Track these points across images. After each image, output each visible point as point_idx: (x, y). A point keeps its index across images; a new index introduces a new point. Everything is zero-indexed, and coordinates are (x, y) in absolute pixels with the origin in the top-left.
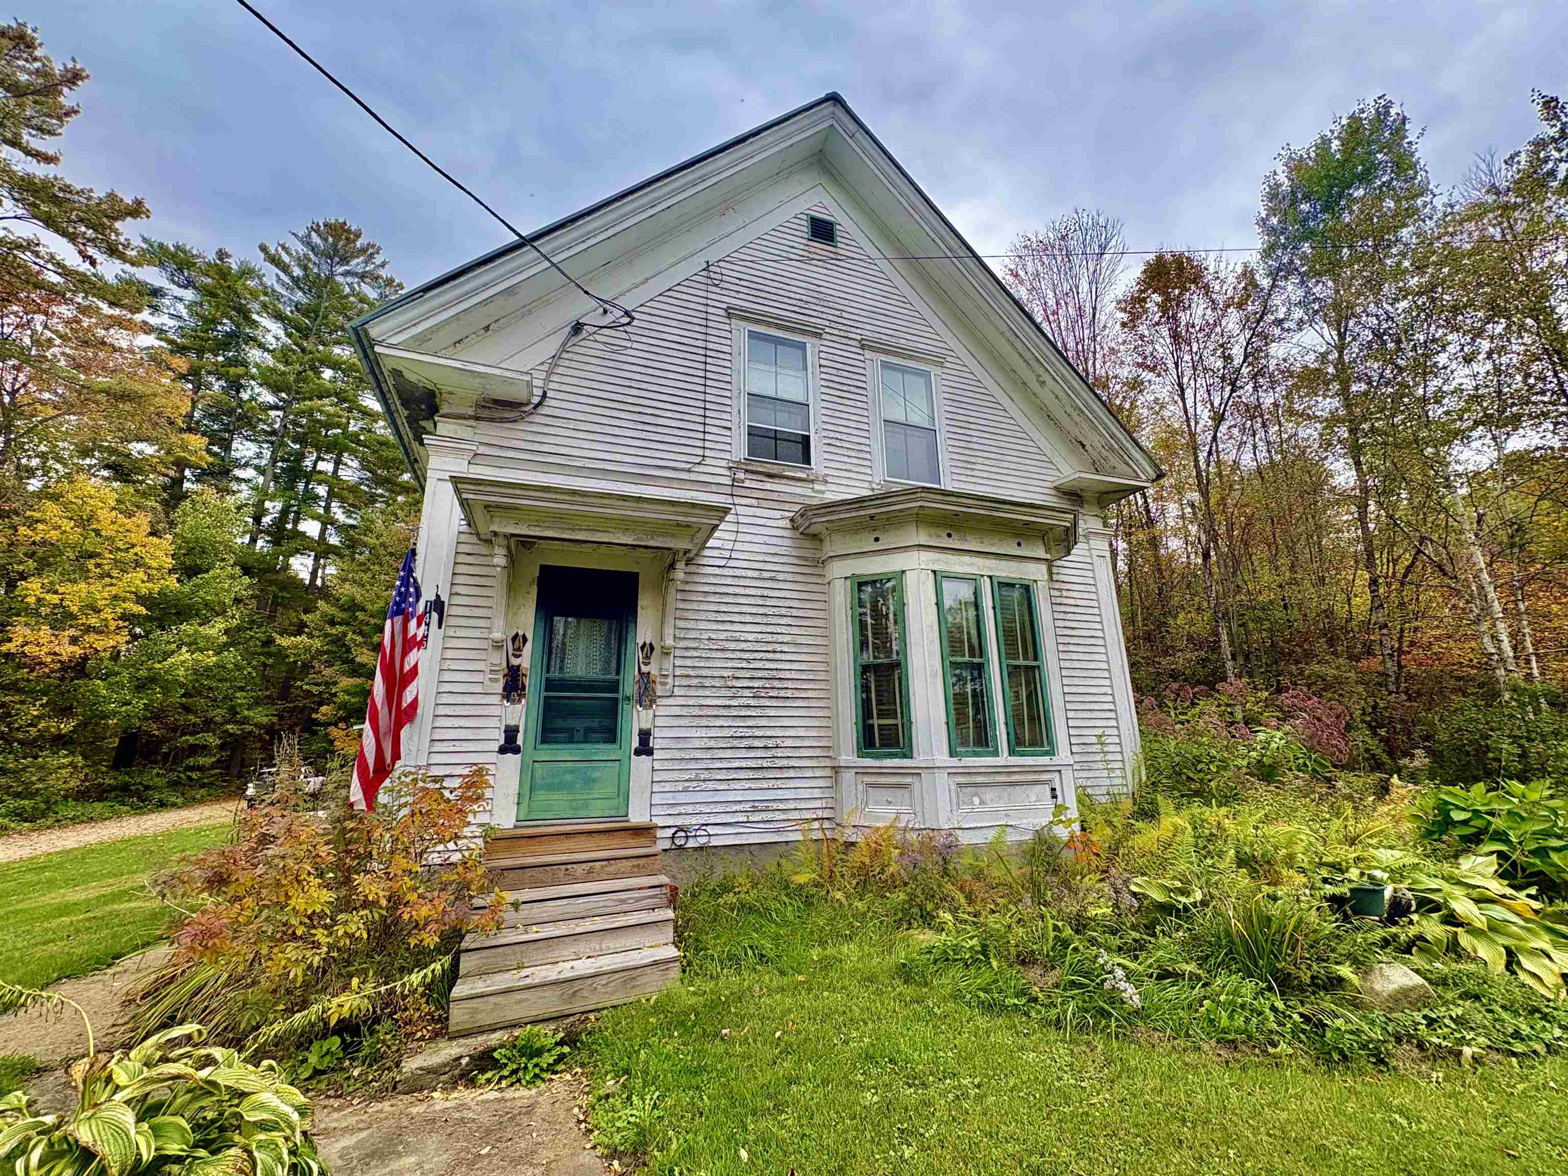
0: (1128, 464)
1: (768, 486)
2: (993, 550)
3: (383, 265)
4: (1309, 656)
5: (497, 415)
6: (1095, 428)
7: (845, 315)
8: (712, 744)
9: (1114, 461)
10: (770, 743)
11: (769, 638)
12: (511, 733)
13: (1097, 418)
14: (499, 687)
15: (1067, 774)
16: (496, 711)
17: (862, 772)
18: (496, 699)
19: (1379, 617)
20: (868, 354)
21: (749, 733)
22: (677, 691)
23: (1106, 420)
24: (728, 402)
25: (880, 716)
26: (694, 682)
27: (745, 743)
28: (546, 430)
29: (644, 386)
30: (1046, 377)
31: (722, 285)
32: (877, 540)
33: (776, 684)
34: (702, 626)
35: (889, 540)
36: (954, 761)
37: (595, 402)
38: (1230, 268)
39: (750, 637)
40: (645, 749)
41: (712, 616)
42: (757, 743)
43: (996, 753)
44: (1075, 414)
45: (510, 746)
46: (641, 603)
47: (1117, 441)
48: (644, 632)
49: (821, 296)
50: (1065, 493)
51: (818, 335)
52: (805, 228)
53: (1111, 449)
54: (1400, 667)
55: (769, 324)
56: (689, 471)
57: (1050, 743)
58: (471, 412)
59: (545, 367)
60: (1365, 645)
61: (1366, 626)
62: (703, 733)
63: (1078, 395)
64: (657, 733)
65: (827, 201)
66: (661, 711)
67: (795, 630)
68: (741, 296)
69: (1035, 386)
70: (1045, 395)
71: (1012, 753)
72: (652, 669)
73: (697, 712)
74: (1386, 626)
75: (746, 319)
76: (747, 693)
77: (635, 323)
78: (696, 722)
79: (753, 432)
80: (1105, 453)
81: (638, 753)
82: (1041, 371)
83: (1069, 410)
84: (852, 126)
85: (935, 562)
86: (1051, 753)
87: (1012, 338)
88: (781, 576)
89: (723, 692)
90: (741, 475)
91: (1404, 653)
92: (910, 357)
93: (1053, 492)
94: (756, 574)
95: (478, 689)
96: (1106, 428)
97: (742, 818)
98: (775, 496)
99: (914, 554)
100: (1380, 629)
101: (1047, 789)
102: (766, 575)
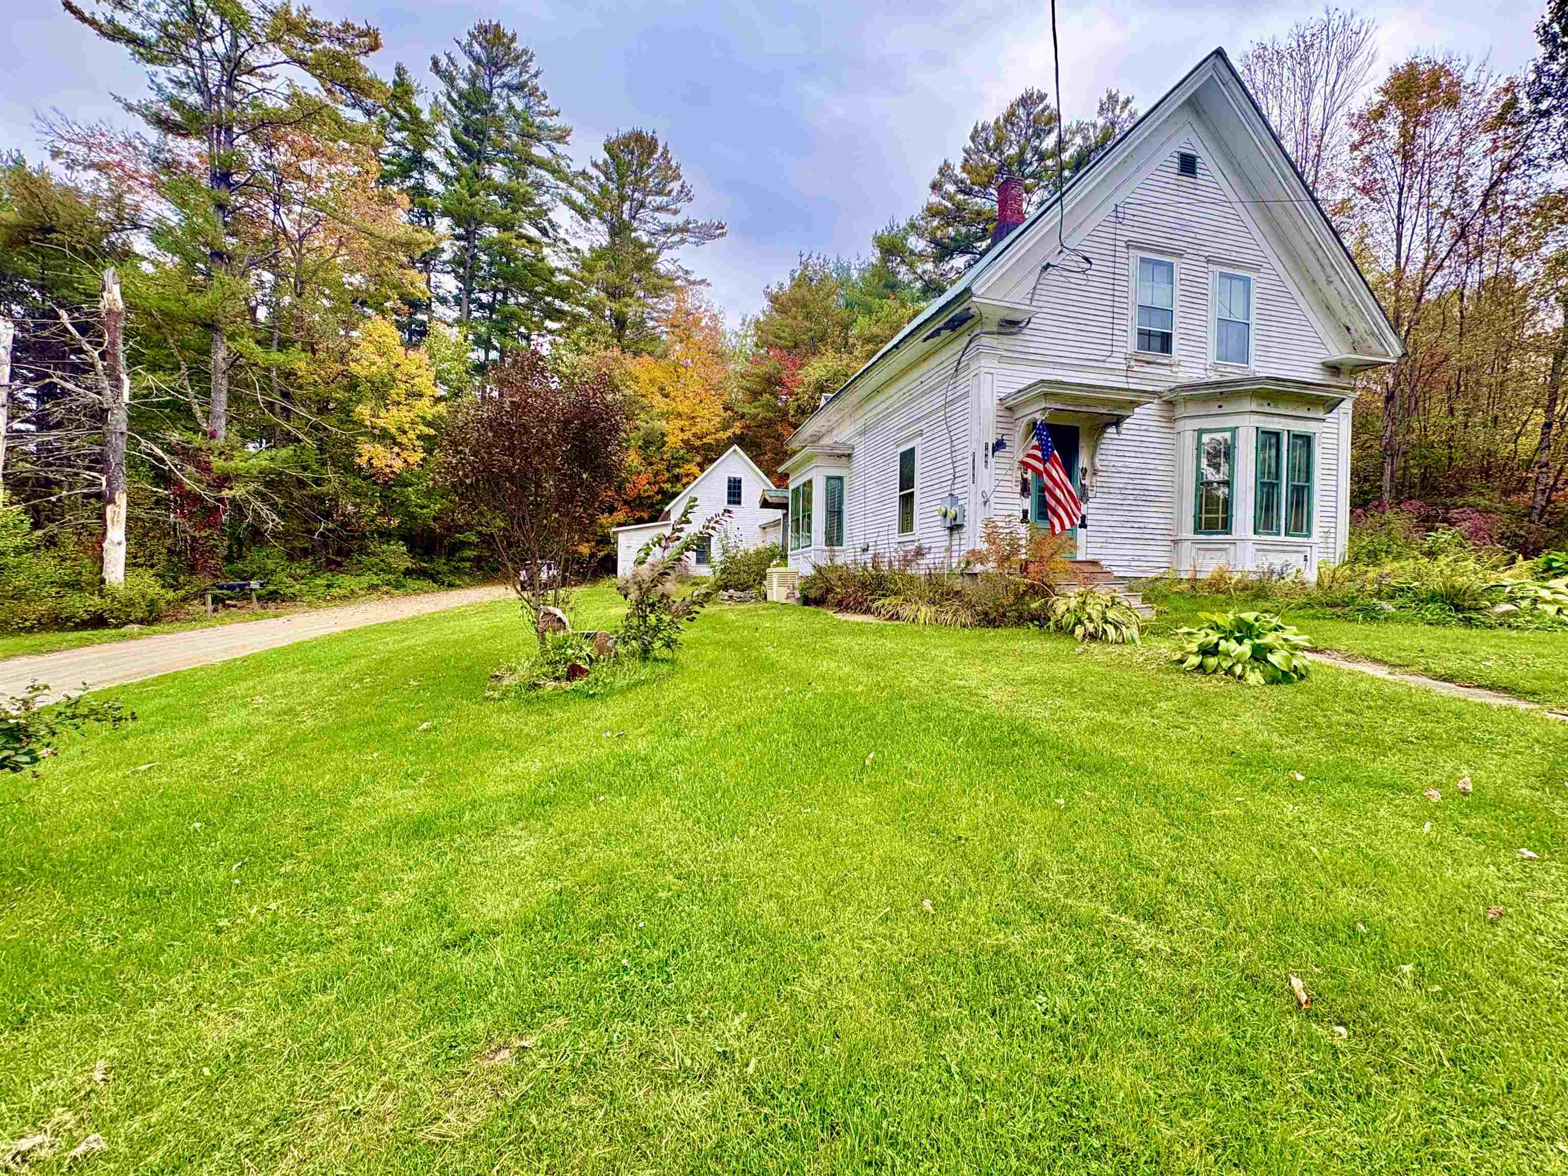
0: (1382, 345)
1: (1146, 370)
2: (1294, 413)
3: (536, 75)
4: (1462, 490)
5: (1008, 331)
6: (1363, 317)
7: (1198, 236)
8: (1113, 524)
9: (1371, 341)
10: (1142, 525)
11: (1143, 466)
12: (1025, 513)
13: (1367, 308)
14: (1019, 489)
15: (1315, 549)
16: (1018, 501)
17: (1195, 542)
18: (1018, 496)
19: (1544, 457)
20: (1211, 267)
21: (1131, 519)
22: (1098, 495)
23: (1375, 313)
24: (1125, 311)
25: (1206, 512)
26: (1106, 490)
27: (1129, 525)
28: (1034, 339)
29: (1080, 304)
30: (1335, 278)
31: (1125, 222)
32: (1220, 407)
33: (1146, 493)
34: (1110, 458)
35: (1227, 408)
36: (1257, 537)
37: (1056, 318)
38: (1491, 81)
39: (1134, 465)
40: (1083, 525)
41: (1114, 453)
42: (1135, 525)
43: (1278, 534)
44: (1350, 307)
45: (1025, 519)
46: (1081, 444)
47: (1379, 328)
48: (1083, 461)
49: (1184, 222)
50: (1329, 367)
51: (1180, 256)
52: (1176, 164)
53: (1373, 334)
54: (1549, 501)
55: (1151, 250)
56: (1104, 361)
57: (1309, 530)
58: (995, 329)
59: (1030, 296)
60: (1519, 482)
61: (1528, 464)
62: (1110, 518)
63: (1358, 293)
64: (1089, 517)
65: (1194, 139)
66: (1090, 505)
67: (1157, 462)
68: (1135, 229)
69: (1322, 283)
70: (1330, 293)
71: (1286, 535)
72: (1086, 482)
73: (1106, 506)
74: (1547, 465)
75: (1138, 248)
76: (1131, 497)
77: (1093, 267)
78: (1106, 512)
79: (1141, 333)
80: (1365, 336)
81: (1081, 526)
82: (1332, 273)
83: (1346, 303)
84: (1227, 75)
85: (1259, 421)
86: (1309, 535)
87: (1315, 247)
88: (1151, 429)
89: (1120, 497)
90: (1133, 363)
91: (1557, 490)
92: (1239, 267)
93: (1320, 366)
94: (1137, 427)
95: (1009, 490)
96: (1373, 317)
97: (1126, 563)
98: (1149, 376)
99: (1247, 416)
100: (1540, 467)
101: (1302, 556)
102: (1143, 428)
